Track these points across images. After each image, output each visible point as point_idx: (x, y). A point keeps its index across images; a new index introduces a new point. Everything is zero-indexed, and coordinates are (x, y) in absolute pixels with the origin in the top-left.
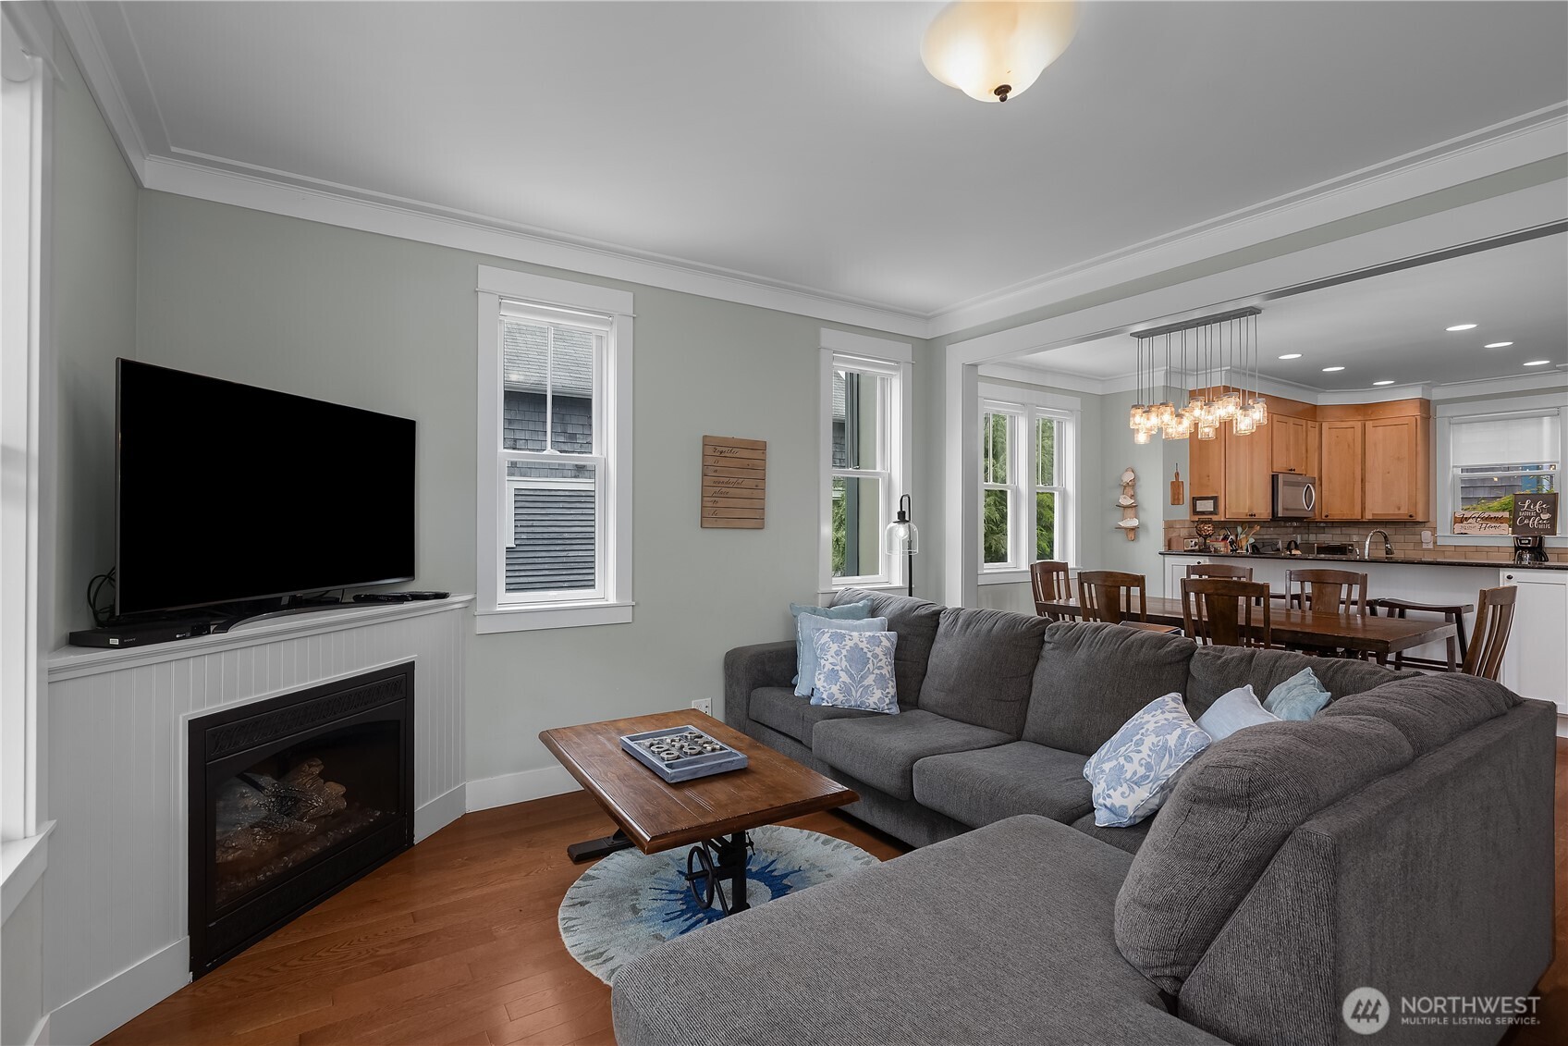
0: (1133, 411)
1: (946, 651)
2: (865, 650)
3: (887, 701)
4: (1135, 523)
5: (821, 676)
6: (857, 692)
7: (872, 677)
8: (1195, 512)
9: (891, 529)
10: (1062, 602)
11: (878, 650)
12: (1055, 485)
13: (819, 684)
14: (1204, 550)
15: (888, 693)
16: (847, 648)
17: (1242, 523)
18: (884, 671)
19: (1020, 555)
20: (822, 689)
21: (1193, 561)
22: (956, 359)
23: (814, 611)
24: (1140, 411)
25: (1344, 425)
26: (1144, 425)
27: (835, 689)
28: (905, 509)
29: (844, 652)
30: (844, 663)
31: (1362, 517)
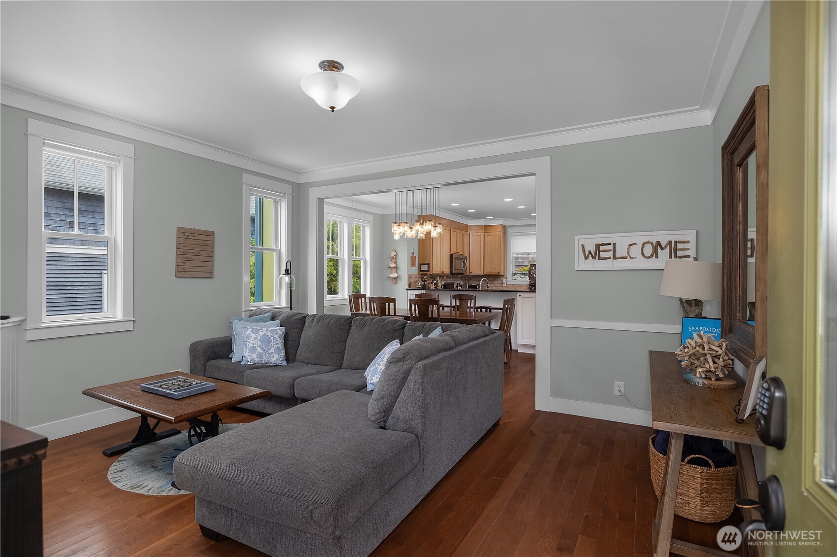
0: (393, 225)
1: (308, 334)
2: (270, 336)
3: (281, 359)
4: (396, 275)
5: (247, 350)
6: (265, 356)
7: (273, 349)
8: (420, 270)
9: (281, 277)
10: (363, 312)
11: (276, 336)
12: (361, 257)
13: (246, 354)
14: (424, 287)
15: (281, 356)
16: (260, 335)
17: (440, 276)
18: (279, 346)
19: (345, 291)
20: (247, 357)
21: (419, 292)
22: (314, 194)
23: (241, 320)
24: (396, 225)
25: (477, 234)
26: (398, 231)
27: (254, 356)
28: (289, 268)
29: (259, 338)
30: (259, 343)
31: (484, 273)
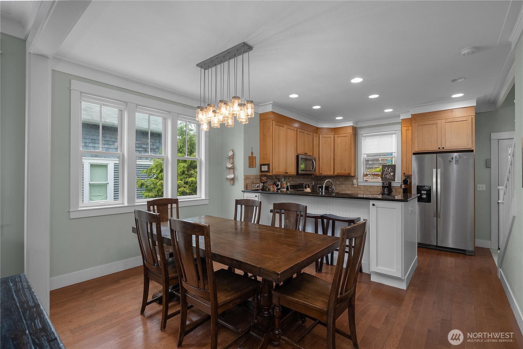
4: (233, 176)
8: (261, 171)
12: (197, 157)
14: (263, 189)
25: (327, 136)
31: (334, 174)
